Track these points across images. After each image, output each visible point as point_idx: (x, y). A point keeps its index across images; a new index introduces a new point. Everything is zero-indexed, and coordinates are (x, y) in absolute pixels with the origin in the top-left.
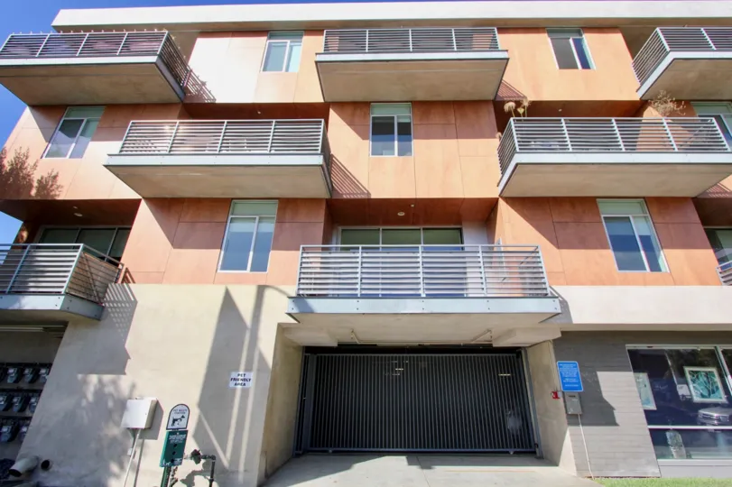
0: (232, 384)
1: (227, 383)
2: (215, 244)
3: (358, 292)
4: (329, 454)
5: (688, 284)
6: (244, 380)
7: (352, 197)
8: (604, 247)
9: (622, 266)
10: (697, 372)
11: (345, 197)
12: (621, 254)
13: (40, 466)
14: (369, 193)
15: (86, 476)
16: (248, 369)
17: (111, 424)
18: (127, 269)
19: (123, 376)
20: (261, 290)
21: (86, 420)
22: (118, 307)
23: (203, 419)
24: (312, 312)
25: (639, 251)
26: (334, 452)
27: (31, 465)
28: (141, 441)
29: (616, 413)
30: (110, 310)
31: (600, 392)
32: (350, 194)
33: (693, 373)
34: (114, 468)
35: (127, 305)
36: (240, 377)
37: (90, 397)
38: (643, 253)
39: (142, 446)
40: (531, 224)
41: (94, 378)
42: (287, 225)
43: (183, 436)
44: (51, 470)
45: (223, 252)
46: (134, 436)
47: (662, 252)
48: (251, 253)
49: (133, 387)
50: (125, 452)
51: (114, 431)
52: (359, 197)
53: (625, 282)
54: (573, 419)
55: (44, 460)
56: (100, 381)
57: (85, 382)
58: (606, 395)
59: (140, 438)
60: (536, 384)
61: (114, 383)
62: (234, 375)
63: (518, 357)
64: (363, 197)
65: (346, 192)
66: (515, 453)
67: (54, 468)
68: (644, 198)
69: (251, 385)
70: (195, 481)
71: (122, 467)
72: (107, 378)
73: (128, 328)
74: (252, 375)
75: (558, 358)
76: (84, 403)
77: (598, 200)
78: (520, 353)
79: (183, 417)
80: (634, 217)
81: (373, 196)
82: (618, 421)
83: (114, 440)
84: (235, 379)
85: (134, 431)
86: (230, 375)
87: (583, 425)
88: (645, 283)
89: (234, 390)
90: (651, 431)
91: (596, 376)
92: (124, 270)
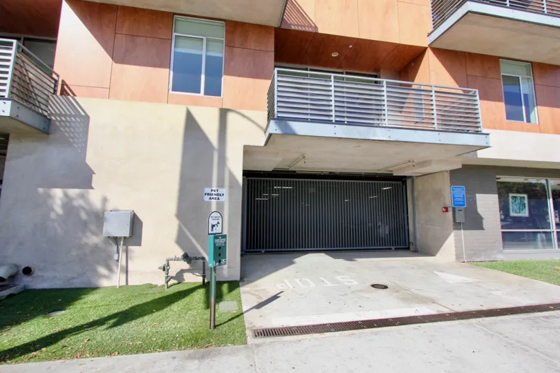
0: (207, 198)
1: (203, 198)
2: (161, 63)
3: (333, 119)
4: (262, 254)
5: (548, 133)
6: (218, 195)
7: (300, 29)
8: (500, 100)
9: (510, 116)
10: (516, 197)
11: (293, 27)
12: (509, 107)
13: (21, 272)
14: (316, 27)
15: (73, 278)
16: (221, 184)
17: (89, 234)
18: (63, 81)
19: (91, 191)
20: (224, 113)
21: (60, 231)
22: (67, 121)
23: (183, 228)
24: (295, 134)
25: (522, 105)
26: (266, 252)
27: (11, 272)
28: (125, 247)
29: (484, 222)
30: (58, 123)
31: (476, 208)
32: (298, 25)
33: (514, 197)
34: (103, 270)
35: (78, 120)
36: (213, 192)
37: (59, 210)
38: (523, 107)
39: (127, 251)
40: (451, 74)
41: (58, 193)
42: (237, 51)
43: (223, 240)
44: (34, 275)
45: (172, 72)
46: (118, 245)
47: (536, 108)
48: (203, 77)
49: (105, 200)
50: (111, 257)
51: (94, 240)
52: (307, 29)
53: (510, 129)
54: (457, 226)
55: (23, 267)
56: (66, 195)
57: (50, 196)
58: (480, 210)
59: (124, 245)
60: (420, 204)
61: (82, 196)
62: (208, 190)
63: (403, 184)
64: (310, 30)
65: (294, 23)
66: (396, 249)
67: (37, 273)
68: (531, 62)
69: (224, 199)
70: (184, 277)
71: (110, 269)
72: (73, 192)
73: (86, 142)
74: (224, 191)
75: (452, 183)
76: (53, 216)
77: (500, 59)
78: (405, 181)
79: (218, 223)
80: (522, 78)
81: (320, 31)
82: (484, 227)
83: (96, 248)
84: (208, 194)
85: (116, 240)
86: (203, 190)
87: (464, 229)
88: (522, 130)
89: (209, 204)
90: (503, 233)
91: (475, 197)
92: (60, 83)
